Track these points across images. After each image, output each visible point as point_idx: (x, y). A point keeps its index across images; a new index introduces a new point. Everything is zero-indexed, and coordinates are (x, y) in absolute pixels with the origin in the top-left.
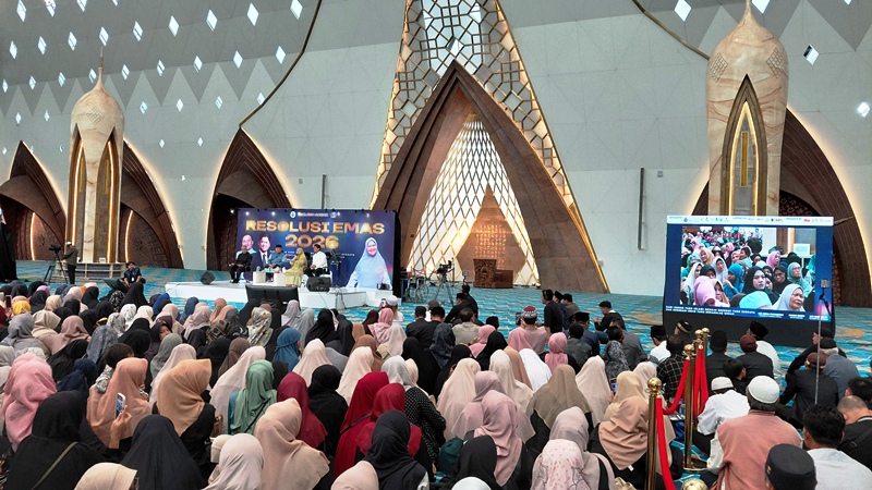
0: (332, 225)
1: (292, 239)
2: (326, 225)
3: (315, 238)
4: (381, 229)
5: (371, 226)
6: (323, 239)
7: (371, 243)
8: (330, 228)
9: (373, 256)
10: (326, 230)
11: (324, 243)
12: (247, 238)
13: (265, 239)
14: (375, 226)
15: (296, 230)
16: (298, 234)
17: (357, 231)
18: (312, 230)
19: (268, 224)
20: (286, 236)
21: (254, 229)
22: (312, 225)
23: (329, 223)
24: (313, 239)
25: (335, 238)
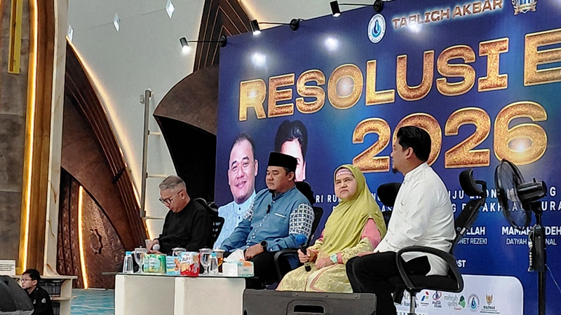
0: (519, 48)
1: (373, 138)
2: (494, 51)
6: (482, 122)
11: (488, 143)
12: (241, 151)
13: (292, 147)
15: (388, 96)
16: (392, 113)
18: (445, 88)
19: (301, 86)
20: (354, 127)
21: (260, 112)
22: (443, 65)
23: (504, 44)
24: (447, 128)
25: (534, 111)
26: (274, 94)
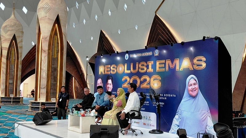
0: (155, 64)
1: (126, 80)
2: (151, 64)
3: (142, 79)
4: (202, 63)
5: (192, 60)
6: (148, 79)
7: (192, 80)
8: (154, 67)
9: (194, 97)
10: (150, 70)
11: (149, 83)
12: (99, 81)
13: (110, 81)
14: (195, 61)
15: (129, 72)
16: (130, 75)
17: (177, 68)
18: (140, 70)
19: (112, 68)
20: (122, 78)
21: (103, 73)
22: (140, 66)
23: (152, 62)
24: (141, 80)
25: (158, 77)
26: (106, 69)
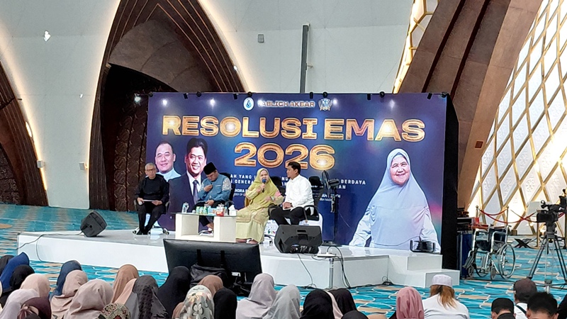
0: (322, 124)
1: (246, 151)
2: (310, 124)
3: (289, 150)
4: (418, 130)
5: (399, 125)
6: (304, 151)
7: (398, 160)
8: (319, 129)
9: (402, 185)
10: (310, 133)
11: (307, 159)
12: (164, 149)
13: (198, 151)
14: (406, 126)
15: (256, 134)
16: (259, 142)
17: (370, 136)
18: (284, 134)
19: (203, 123)
20: (236, 145)
21: (177, 132)
22: (285, 125)
23: (316, 121)
24: (287, 151)
25: (329, 150)
26: (186, 124)
